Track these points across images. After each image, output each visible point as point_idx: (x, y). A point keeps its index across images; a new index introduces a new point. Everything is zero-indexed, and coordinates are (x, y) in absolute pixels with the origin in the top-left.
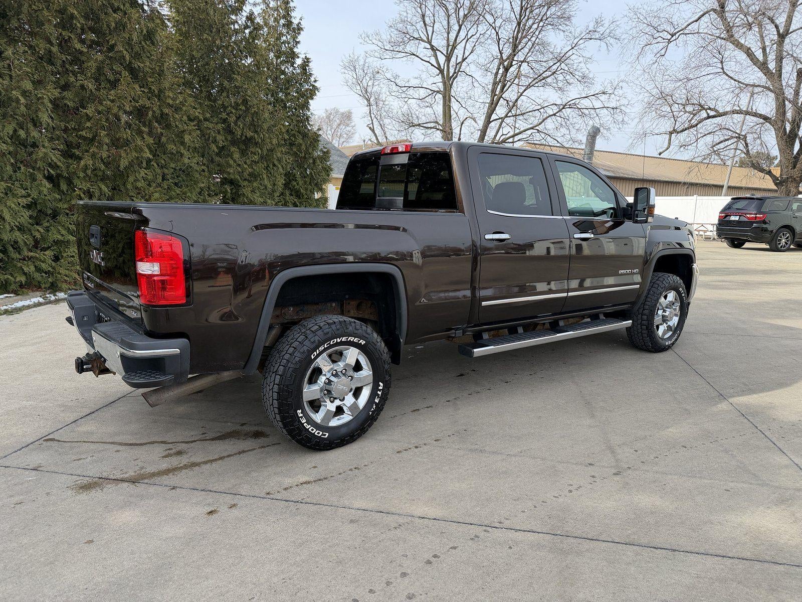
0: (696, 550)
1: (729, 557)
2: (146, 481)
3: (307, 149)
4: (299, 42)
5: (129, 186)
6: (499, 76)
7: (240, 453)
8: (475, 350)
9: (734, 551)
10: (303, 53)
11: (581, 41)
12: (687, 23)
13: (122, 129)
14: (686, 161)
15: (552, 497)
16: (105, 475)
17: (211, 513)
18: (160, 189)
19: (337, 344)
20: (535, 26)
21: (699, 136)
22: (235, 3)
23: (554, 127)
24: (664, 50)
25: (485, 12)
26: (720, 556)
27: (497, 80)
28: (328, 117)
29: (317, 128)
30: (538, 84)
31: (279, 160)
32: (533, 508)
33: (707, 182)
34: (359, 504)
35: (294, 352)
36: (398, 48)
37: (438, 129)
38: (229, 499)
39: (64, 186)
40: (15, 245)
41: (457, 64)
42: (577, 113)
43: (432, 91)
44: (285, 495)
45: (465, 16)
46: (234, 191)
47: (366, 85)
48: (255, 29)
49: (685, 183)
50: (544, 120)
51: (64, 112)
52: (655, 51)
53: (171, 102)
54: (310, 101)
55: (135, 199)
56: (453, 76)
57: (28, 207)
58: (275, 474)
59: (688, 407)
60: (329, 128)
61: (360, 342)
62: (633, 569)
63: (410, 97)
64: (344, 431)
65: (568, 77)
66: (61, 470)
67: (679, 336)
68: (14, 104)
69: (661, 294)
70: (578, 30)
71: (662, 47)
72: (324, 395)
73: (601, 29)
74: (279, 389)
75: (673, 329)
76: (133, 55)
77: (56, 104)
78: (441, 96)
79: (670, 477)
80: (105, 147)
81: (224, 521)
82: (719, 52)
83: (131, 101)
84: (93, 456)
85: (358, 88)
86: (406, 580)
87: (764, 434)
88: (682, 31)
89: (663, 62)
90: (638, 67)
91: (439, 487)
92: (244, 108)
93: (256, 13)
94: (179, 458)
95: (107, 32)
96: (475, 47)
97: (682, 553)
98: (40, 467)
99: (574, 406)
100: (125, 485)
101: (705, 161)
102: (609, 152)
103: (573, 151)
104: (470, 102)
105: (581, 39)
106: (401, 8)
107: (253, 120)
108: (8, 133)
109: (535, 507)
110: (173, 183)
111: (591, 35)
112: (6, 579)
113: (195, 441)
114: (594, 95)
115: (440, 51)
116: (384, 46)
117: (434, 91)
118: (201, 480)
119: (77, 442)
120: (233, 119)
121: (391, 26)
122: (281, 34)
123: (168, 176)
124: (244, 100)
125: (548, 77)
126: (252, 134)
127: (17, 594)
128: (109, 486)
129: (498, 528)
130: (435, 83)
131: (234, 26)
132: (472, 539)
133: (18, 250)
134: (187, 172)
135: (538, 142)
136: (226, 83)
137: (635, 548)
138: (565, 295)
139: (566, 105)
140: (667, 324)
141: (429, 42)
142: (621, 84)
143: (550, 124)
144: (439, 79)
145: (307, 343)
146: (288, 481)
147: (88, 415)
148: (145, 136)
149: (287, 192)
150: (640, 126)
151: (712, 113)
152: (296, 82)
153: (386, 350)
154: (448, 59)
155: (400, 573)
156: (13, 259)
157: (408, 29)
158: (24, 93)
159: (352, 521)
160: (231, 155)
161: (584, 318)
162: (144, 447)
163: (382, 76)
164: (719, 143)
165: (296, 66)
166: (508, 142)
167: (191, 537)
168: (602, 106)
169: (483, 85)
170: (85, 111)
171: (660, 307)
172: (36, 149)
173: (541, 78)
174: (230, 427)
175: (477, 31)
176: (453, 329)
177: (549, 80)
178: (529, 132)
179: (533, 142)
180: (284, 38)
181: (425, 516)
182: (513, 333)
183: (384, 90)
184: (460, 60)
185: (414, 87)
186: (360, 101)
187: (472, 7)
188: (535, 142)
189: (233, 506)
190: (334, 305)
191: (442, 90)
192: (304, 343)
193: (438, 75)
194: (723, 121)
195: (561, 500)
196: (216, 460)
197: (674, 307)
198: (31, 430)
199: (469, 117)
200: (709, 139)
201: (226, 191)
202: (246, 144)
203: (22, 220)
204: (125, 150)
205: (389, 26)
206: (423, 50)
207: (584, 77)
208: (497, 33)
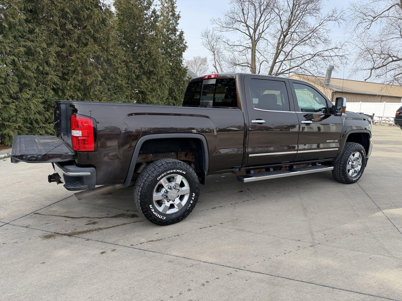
0: (346, 289)
1: (364, 294)
2: (76, 236)
3: (181, 77)
4: (178, 24)
5: (91, 94)
6: (281, 40)
7: (123, 225)
8: (245, 179)
9: (367, 290)
10: (180, 29)
11: (325, 22)
12: (382, 11)
13: (88, 66)
14: (380, 84)
15: (274, 256)
16: (58, 231)
17: (102, 253)
18: (106, 95)
19: (171, 173)
20: (300, 14)
21: (388, 70)
22: (147, 5)
23: (309, 65)
24: (369, 26)
25: (274, 7)
26: (359, 293)
27: (280, 42)
28: (195, 61)
29: (186, 66)
30: (302, 43)
31: (166, 82)
32: (263, 261)
33: (392, 95)
34: (175, 253)
35: (149, 176)
36: (229, 26)
37: (248, 67)
38: (113, 247)
39: (60, 93)
40: (37, 121)
41: (259, 34)
42: (322, 58)
43: (246, 47)
44: (140, 246)
45: (264, 9)
46: (143, 97)
47: (213, 44)
48: (156, 17)
49: (379, 96)
50: (304, 62)
51: (62, 58)
52: (364, 27)
53: (112, 53)
54: (183, 53)
55: (94, 100)
56: (257, 39)
57: (43, 103)
58: (137, 236)
59: (359, 213)
60: (195, 66)
61: (183, 173)
62: (309, 296)
63: (235, 50)
64: (174, 216)
65: (317, 40)
66: (38, 228)
67: (361, 176)
68: (38, 54)
69: (351, 153)
70: (323, 16)
71: (368, 24)
72: (164, 198)
73: (335, 15)
74: (141, 194)
75: (358, 172)
76: (95, 31)
77: (58, 54)
78: (251, 50)
79: (340, 249)
80: (80, 75)
81: (108, 257)
82: (399, 26)
83: (93, 53)
84: (54, 222)
85: (209, 46)
86: (190, 292)
87: (398, 230)
88: (380, 16)
89: (368, 32)
90: (355, 35)
91: (217, 247)
92: (149, 56)
93: (157, 10)
94: (94, 225)
95: (83, 20)
96: (269, 25)
97: (338, 290)
98: (29, 226)
99: (297, 210)
100: (66, 237)
101: (390, 84)
102: (339, 79)
103: (319, 78)
104: (265, 53)
105: (325, 20)
106: (232, 5)
107: (154, 62)
108: (34, 68)
109: (264, 260)
110: (113, 93)
111: (330, 18)
112: (2, 278)
113: (103, 218)
114: (330, 49)
115: (251, 28)
116: (222, 25)
117: (247, 48)
118: (101, 237)
119: (48, 215)
120: (143, 61)
121: (226, 15)
122: (170, 20)
123: (111, 89)
124: (149, 52)
125: (306, 40)
126: (152, 69)
127: (5, 285)
128: (58, 237)
129: (243, 270)
130: (248, 44)
131: (146, 16)
132: (228, 275)
133: (38, 123)
134: (120, 87)
135: (301, 73)
136: (141, 44)
137: (313, 285)
138: (296, 152)
139: (316, 54)
140: (354, 169)
141: (246, 23)
142: (346, 44)
143: (307, 64)
144: (250, 41)
145: (155, 172)
146: (143, 240)
147: (56, 203)
148: (100, 70)
149: (170, 98)
150: (355, 65)
151: (395, 59)
152: (176, 43)
153: (197, 177)
154: (255, 31)
155: (188, 289)
156: (35, 127)
157: (235, 16)
158: (43, 49)
159: (170, 262)
160: (142, 79)
161: (309, 165)
162: (79, 219)
163: (221, 40)
164: (398, 75)
165: (177, 36)
166: (285, 73)
167: (90, 264)
168: (335, 55)
169: (273, 44)
170: (71, 57)
171: (350, 160)
172: (48, 76)
173: (303, 40)
174: (121, 212)
175: (270, 17)
176: (234, 168)
177: (307, 42)
178: (296, 68)
179: (298, 73)
180: (171, 22)
181: (207, 261)
182: (267, 171)
183: (222, 47)
184: (261, 31)
185: (237, 46)
186: (210, 53)
187: (268, 5)
188: (299, 73)
189: (114, 250)
190: (173, 153)
191: (251, 47)
192: (154, 172)
193: (250, 39)
194: (400, 63)
195: (279, 258)
196: (110, 227)
197: (358, 161)
198: (29, 209)
199: (265, 61)
200: (392, 72)
201: (139, 96)
202: (149, 74)
203: (40, 109)
204: (89, 76)
205: (225, 15)
206: (242, 27)
207: (325, 40)
208: (280, 18)
